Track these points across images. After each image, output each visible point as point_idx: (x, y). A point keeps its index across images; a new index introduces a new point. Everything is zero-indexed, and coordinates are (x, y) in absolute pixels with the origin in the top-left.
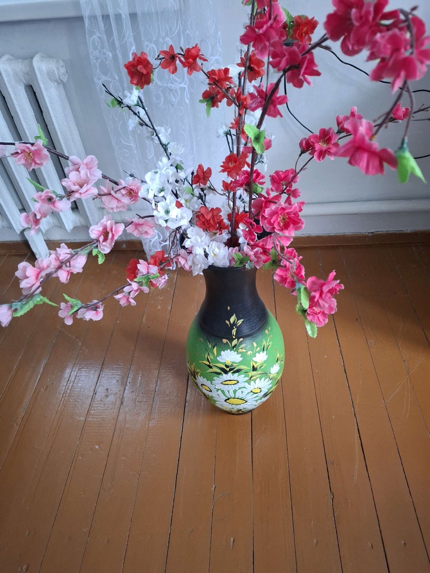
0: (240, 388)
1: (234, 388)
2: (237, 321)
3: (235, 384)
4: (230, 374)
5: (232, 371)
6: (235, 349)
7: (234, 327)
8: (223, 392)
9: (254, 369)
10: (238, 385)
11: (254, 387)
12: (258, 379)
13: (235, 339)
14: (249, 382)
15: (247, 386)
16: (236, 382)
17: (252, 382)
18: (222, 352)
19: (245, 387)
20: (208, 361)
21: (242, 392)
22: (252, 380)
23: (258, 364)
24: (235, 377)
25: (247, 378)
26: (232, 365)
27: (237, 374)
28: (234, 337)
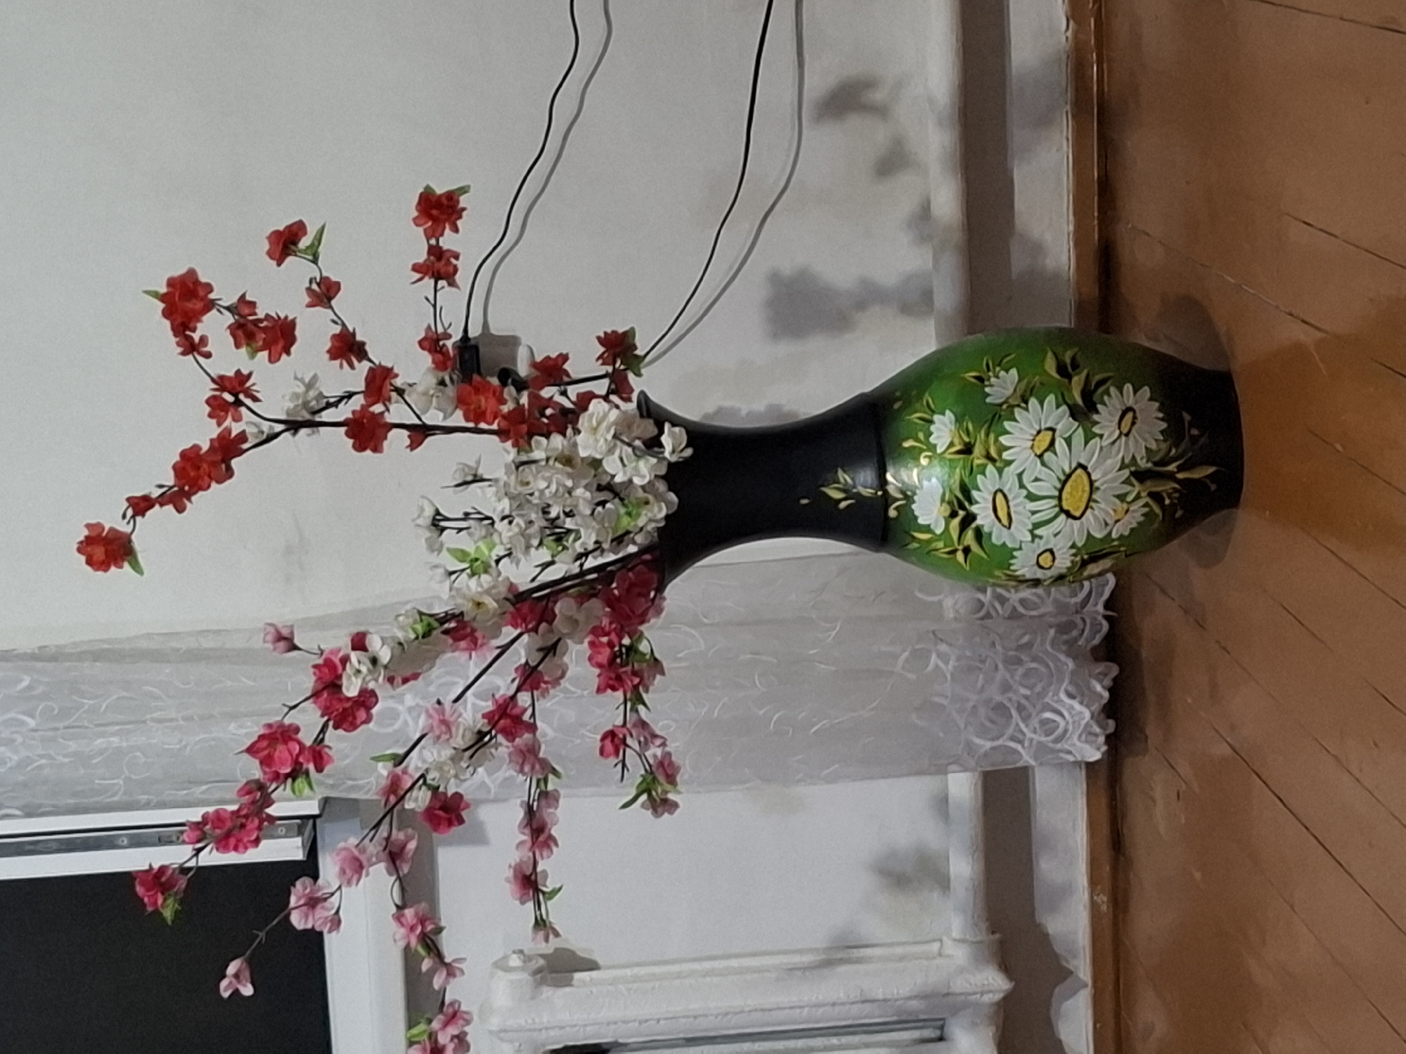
0: (1022, 486)
1: (1021, 499)
2: (838, 482)
3: (1005, 496)
4: (974, 509)
5: (966, 504)
6: (909, 493)
7: (855, 491)
8: (1037, 525)
9: (967, 450)
10: (1010, 490)
11: (1025, 448)
12: (1003, 439)
13: (886, 492)
14: (1002, 466)
15: (1016, 469)
16: (999, 496)
17: (1006, 455)
18: (921, 521)
19: (1020, 476)
20: (954, 552)
21: (1037, 480)
22: (1000, 455)
23: (956, 441)
24: (985, 499)
25: (990, 468)
26: (950, 503)
27: (975, 494)
28: (880, 493)
